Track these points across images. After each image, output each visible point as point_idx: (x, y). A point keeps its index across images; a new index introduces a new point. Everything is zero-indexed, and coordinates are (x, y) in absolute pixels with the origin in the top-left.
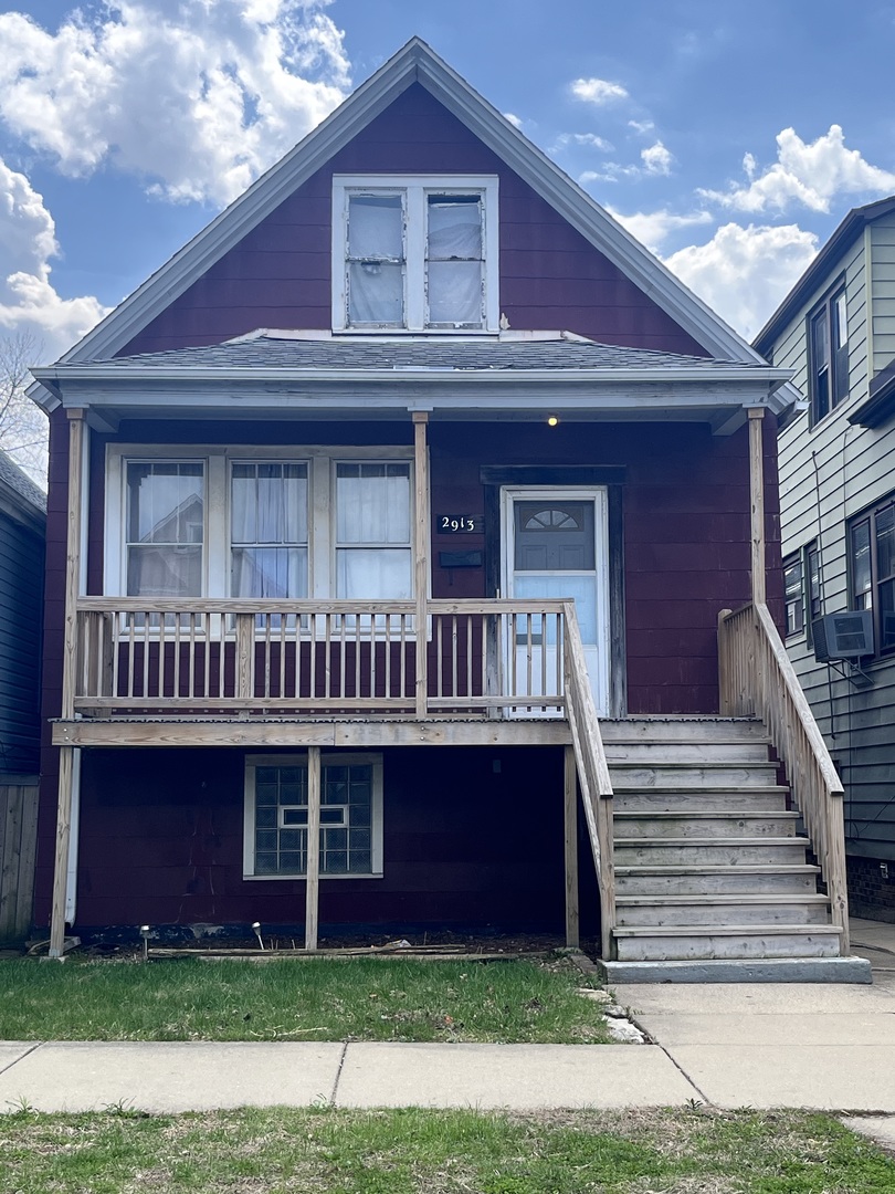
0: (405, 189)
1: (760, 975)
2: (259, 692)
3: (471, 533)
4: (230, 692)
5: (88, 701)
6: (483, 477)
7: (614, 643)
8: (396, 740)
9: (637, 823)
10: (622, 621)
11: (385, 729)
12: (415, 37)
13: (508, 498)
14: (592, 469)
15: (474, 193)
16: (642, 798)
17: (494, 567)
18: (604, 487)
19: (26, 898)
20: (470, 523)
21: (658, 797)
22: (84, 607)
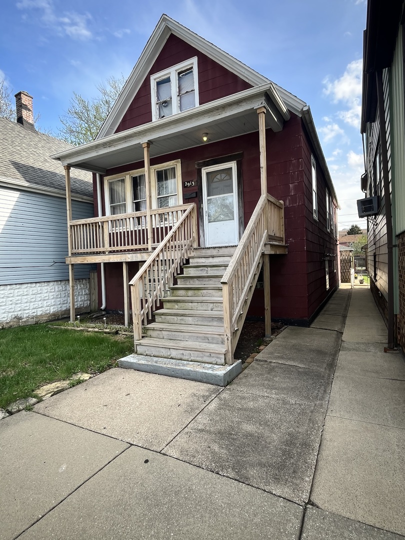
0: (170, 73)
1: (173, 373)
2: (110, 246)
3: (194, 186)
4: (103, 246)
5: (74, 251)
6: (196, 166)
7: (240, 218)
8: (142, 259)
9: (185, 291)
10: (242, 210)
11: (139, 255)
12: (163, 14)
13: (204, 171)
14: (231, 156)
15: (190, 66)
16: (195, 279)
17: (201, 197)
18: (235, 162)
19: (97, 301)
20: (193, 183)
21: (201, 279)
22: (72, 224)
